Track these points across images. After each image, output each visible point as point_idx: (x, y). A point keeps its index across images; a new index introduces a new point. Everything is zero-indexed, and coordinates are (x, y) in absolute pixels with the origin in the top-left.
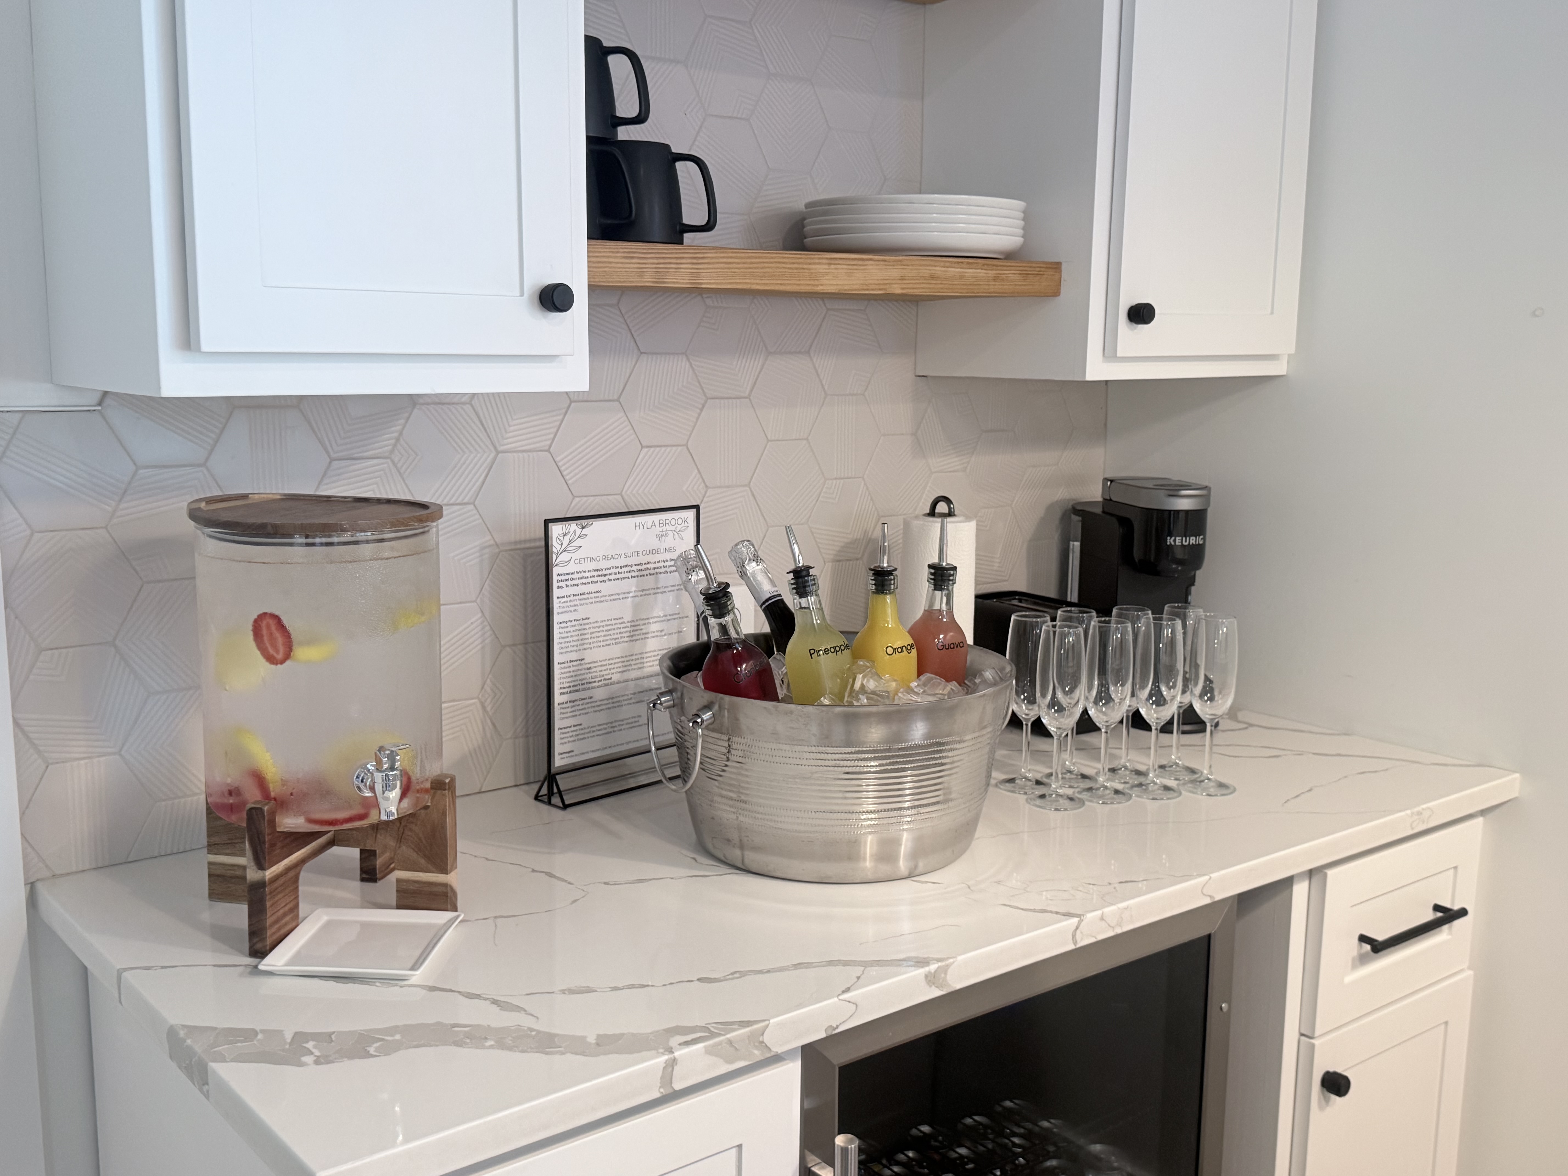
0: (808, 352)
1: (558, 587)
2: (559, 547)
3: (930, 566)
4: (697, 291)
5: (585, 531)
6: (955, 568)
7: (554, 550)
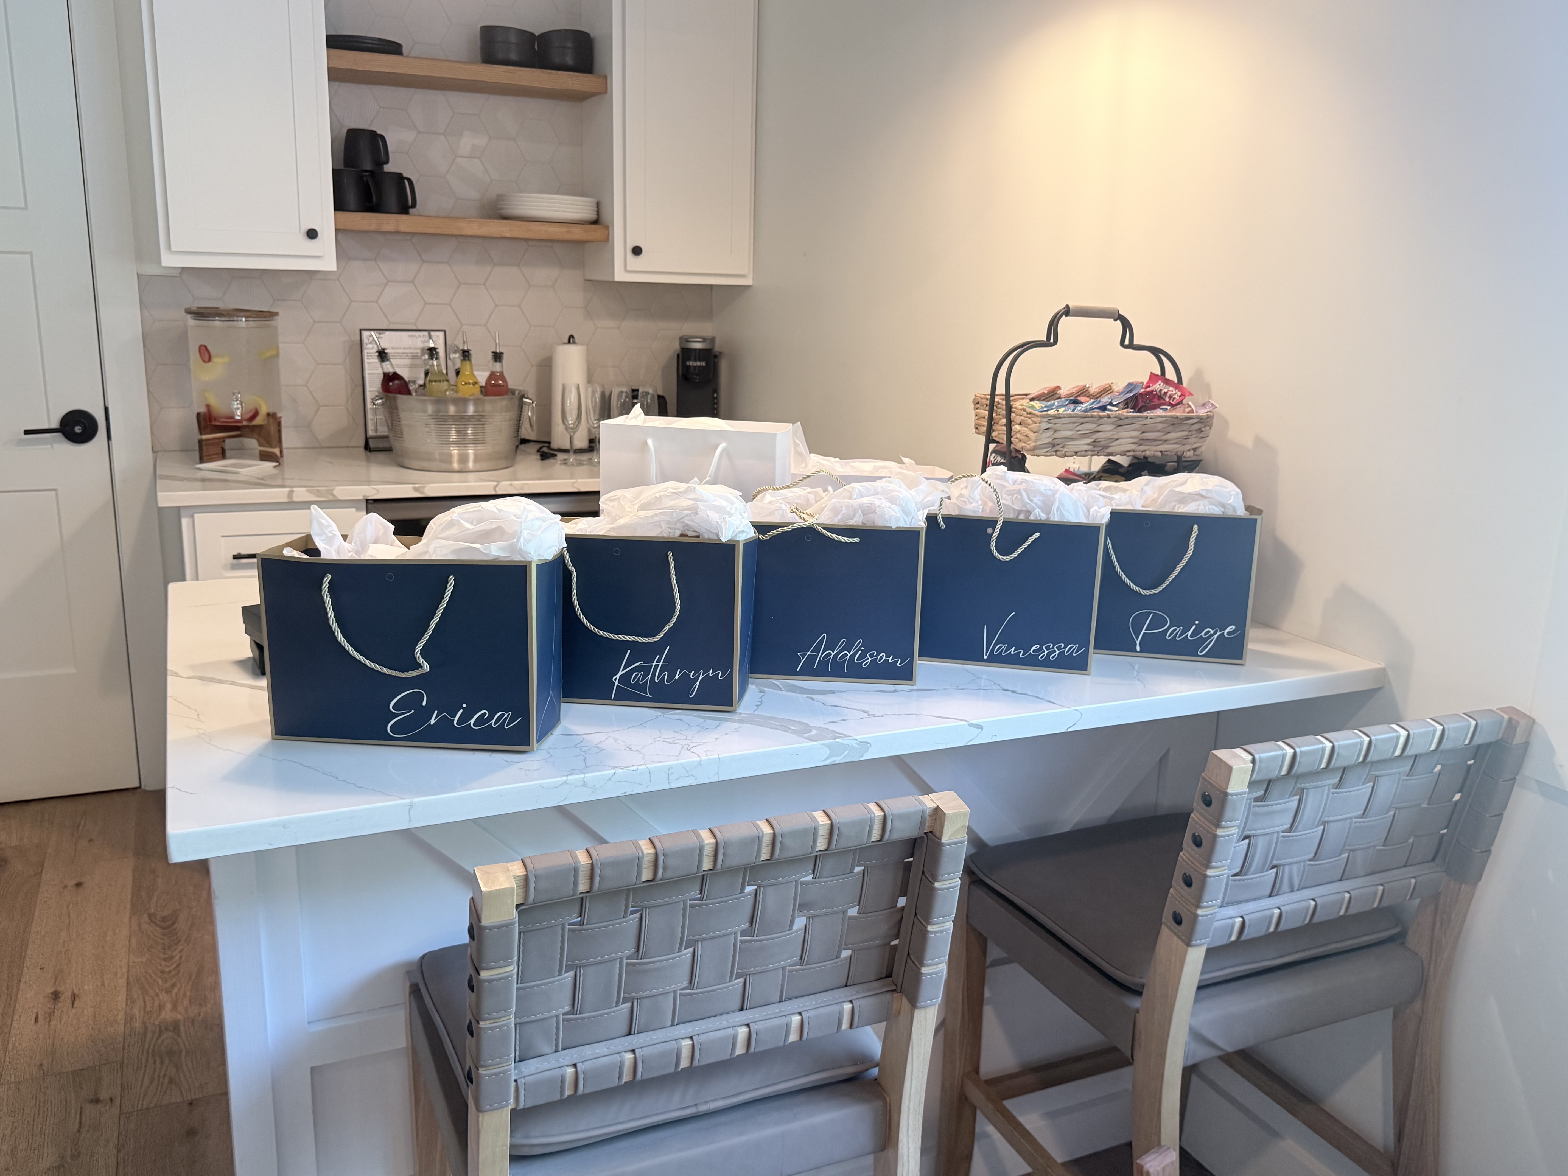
0: (518, 265)
1: (368, 359)
2: (367, 341)
3: (493, 352)
4: (398, 232)
5: (381, 336)
6: (502, 353)
7: (365, 342)
